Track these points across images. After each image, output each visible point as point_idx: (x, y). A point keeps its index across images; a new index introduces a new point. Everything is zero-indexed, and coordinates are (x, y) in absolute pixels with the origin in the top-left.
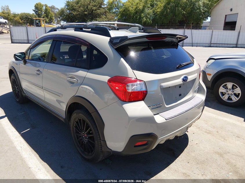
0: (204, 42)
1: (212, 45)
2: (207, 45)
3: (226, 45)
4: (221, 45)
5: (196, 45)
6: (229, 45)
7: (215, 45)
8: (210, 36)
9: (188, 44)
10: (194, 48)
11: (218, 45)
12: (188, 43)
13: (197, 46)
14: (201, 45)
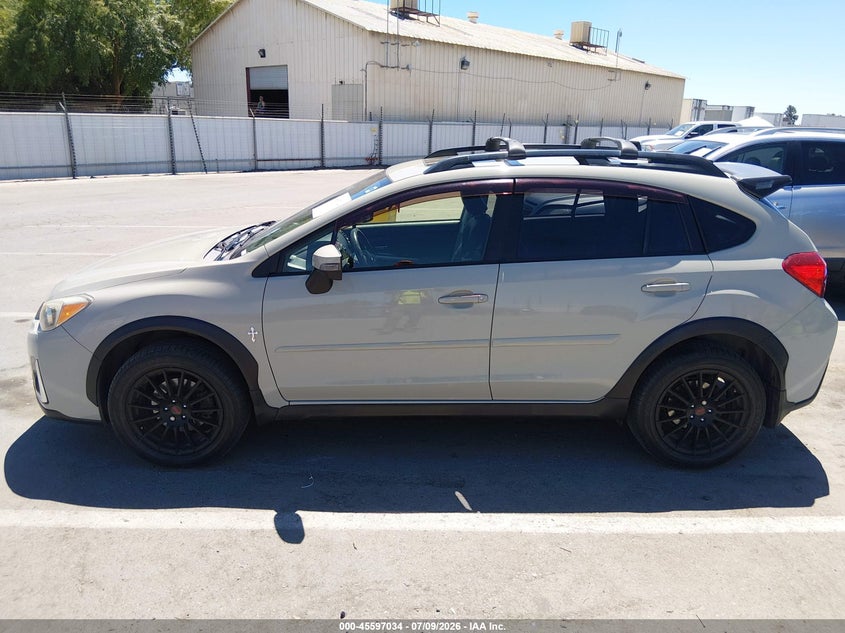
0: (238, 157)
1: (261, 165)
2: (246, 165)
3: (297, 164)
4: (283, 164)
5: (214, 164)
6: (303, 163)
7: (268, 164)
8: (251, 134)
9: (188, 165)
10: (211, 175)
11: (276, 163)
12: (187, 162)
13: (218, 171)
14: (230, 164)
